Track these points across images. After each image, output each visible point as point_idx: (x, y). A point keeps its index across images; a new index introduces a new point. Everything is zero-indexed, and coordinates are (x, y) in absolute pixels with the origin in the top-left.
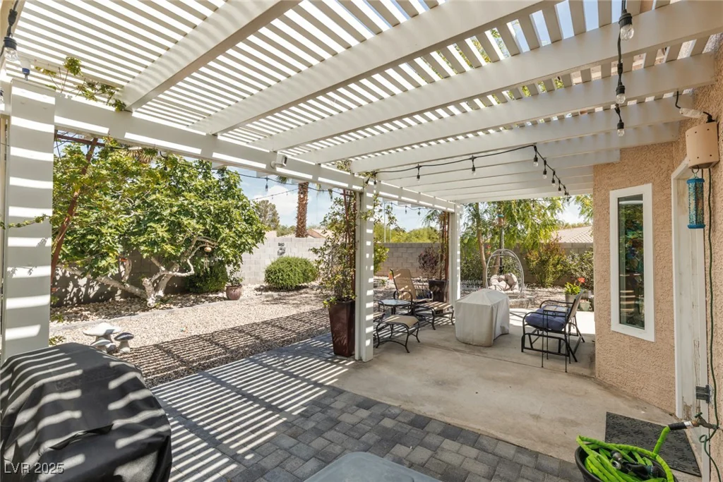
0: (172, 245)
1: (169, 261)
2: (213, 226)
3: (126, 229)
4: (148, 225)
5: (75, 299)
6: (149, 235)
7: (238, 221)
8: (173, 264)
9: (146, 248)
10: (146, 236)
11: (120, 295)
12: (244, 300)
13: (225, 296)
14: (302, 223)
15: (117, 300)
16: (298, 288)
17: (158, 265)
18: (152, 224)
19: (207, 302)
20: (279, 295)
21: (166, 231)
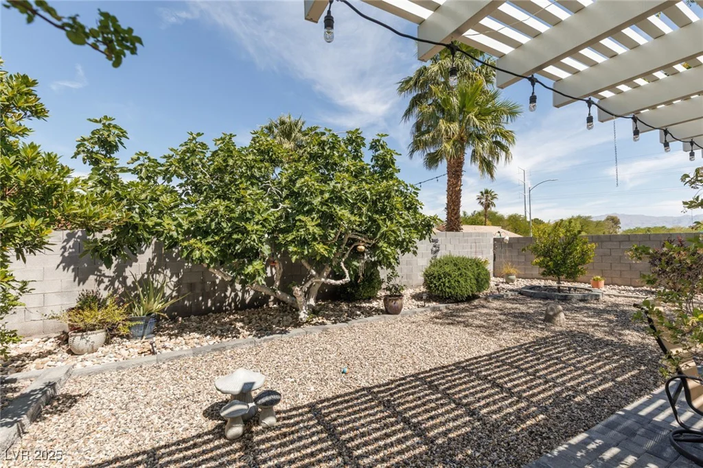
0: (324, 244)
1: (320, 263)
2: (369, 217)
3: (273, 225)
4: (297, 218)
5: (233, 304)
6: (298, 231)
7: (398, 210)
8: (324, 266)
9: (295, 249)
10: (294, 233)
11: (272, 301)
12: (406, 314)
13: (383, 308)
14: (455, 214)
15: (270, 306)
16: (470, 299)
17: (308, 268)
18: (301, 217)
19: (362, 316)
20: (446, 308)
21: (317, 225)
